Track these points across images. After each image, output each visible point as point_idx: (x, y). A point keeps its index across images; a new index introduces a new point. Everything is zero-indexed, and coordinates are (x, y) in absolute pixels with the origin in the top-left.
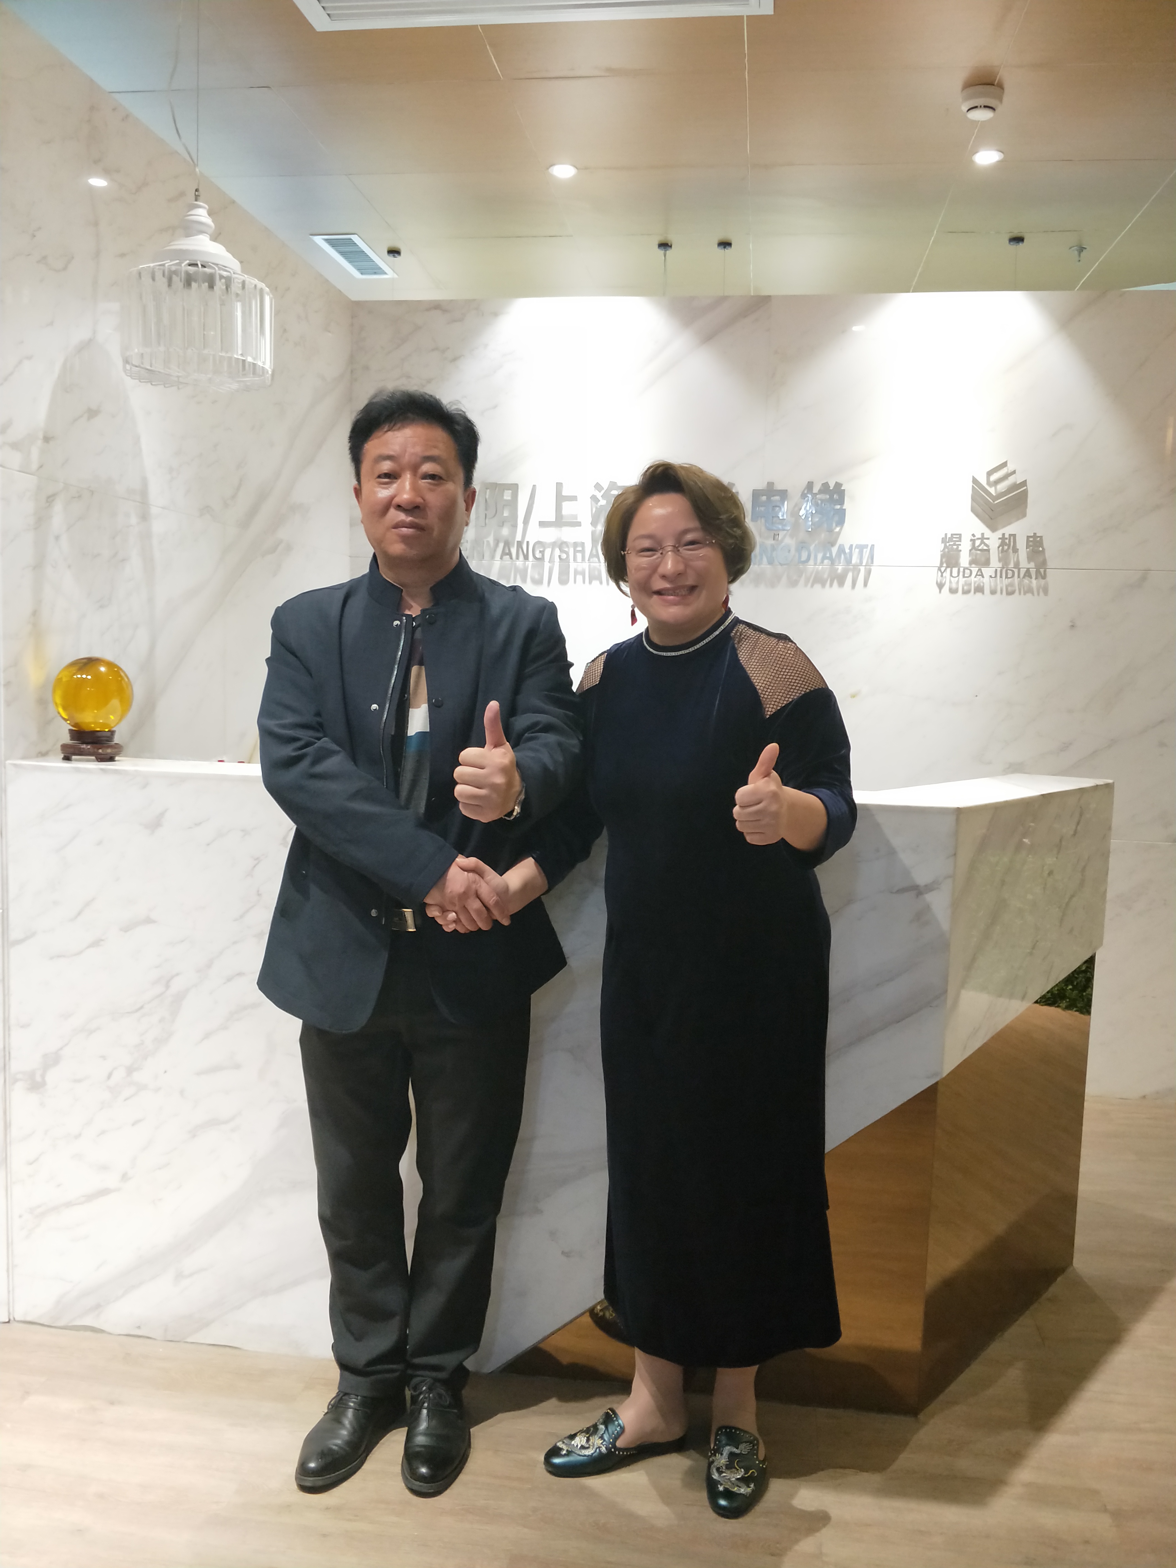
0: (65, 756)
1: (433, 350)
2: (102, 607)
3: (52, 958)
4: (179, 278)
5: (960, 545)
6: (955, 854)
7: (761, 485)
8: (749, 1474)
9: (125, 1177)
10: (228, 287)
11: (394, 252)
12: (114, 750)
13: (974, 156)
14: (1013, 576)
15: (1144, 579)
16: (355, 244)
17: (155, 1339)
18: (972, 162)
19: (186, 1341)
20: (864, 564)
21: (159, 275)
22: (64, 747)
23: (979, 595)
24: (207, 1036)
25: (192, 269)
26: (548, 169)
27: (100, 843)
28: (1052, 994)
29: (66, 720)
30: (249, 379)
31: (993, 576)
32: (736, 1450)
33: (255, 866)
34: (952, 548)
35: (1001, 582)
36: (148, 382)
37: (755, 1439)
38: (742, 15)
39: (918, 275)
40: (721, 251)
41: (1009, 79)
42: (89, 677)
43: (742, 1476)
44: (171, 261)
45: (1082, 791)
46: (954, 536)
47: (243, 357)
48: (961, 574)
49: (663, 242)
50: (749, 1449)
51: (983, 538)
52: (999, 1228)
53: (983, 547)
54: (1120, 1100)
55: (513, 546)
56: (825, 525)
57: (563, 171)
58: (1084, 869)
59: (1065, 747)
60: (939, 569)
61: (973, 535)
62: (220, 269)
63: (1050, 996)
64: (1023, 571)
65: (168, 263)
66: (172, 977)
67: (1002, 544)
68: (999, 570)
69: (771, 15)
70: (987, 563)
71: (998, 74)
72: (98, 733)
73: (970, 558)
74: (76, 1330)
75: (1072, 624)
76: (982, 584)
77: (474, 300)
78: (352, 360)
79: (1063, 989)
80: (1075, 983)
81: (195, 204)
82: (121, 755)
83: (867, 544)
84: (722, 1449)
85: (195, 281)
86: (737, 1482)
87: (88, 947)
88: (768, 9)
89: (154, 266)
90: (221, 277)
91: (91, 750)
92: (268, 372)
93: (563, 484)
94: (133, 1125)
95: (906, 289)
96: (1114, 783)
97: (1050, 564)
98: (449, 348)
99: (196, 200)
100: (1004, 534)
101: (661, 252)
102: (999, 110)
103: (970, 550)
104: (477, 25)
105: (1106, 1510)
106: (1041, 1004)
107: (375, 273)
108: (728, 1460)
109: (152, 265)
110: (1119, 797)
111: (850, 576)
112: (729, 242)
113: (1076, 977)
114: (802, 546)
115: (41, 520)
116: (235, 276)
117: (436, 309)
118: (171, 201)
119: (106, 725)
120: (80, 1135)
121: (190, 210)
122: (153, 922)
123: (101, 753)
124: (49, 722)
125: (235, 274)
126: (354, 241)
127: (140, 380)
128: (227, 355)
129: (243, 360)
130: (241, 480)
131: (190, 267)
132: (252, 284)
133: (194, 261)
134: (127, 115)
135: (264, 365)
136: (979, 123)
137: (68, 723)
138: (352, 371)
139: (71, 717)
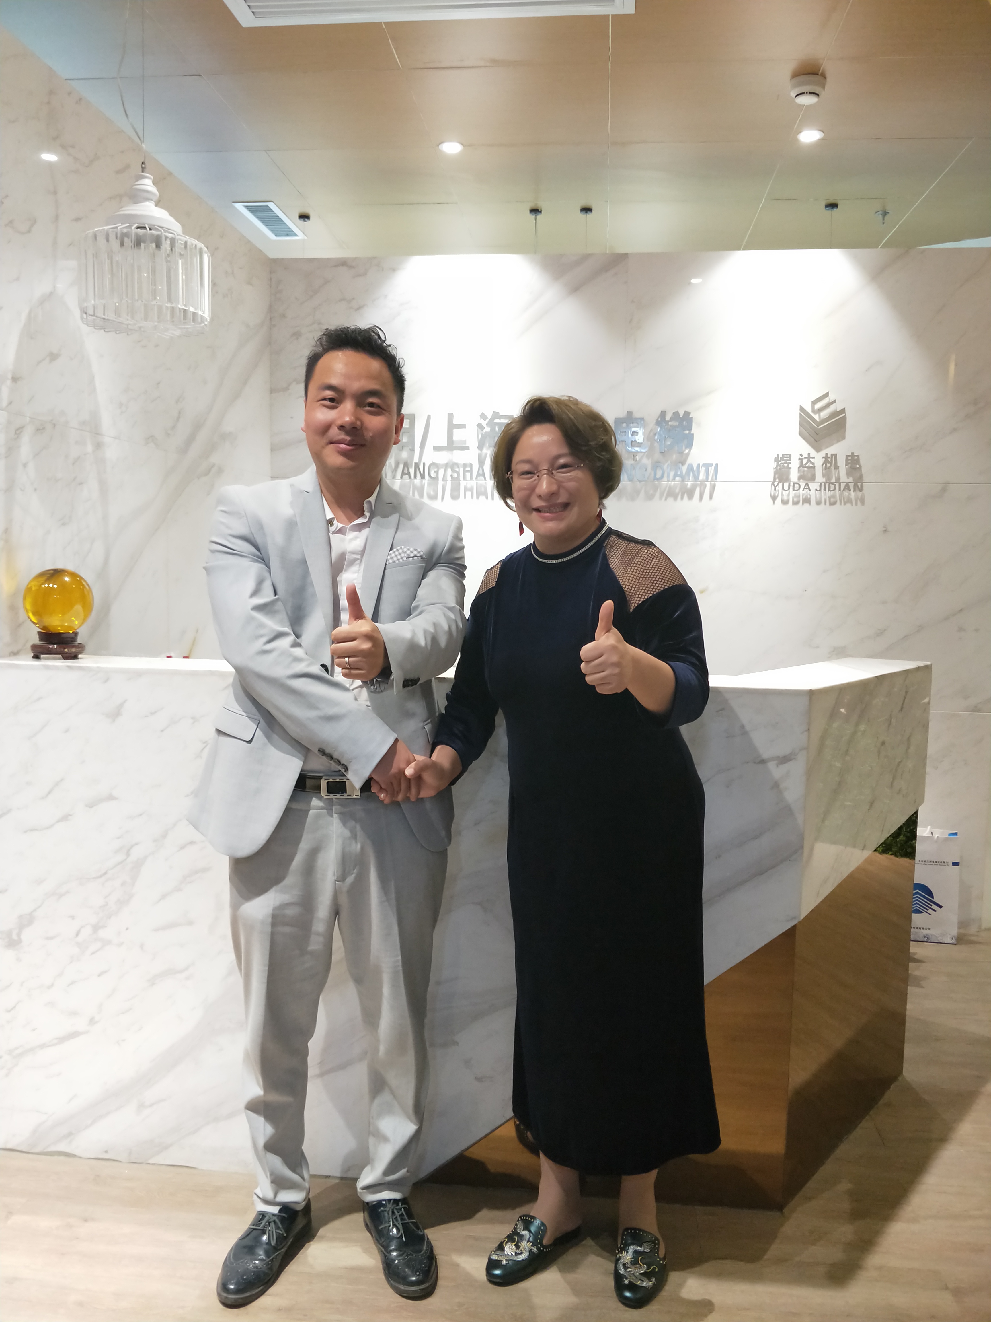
0: (34, 655)
1: (341, 300)
2: (64, 524)
3: (25, 832)
4: (130, 239)
6: (809, 729)
7: (622, 414)
8: (650, 1270)
9: (92, 1021)
10: (172, 247)
11: (304, 217)
12: (77, 650)
13: (799, 135)
14: (835, 488)
15: (944, 490)
16: (271, 210)
17: (120, 1161)
18: (797, 140)
19: (148, 1162)
21: (112, 237)
22: (34, 647)
23: (806, 505)
24: (164, 897)
25: (141, 231)
26: (438, 146)
27: (67, 731)
28: (888, 844)
29: (35, 624)
30: (190, 326)
32: (640, 1248)
33: (203, 749)
35: (825, 494)
36: (101, 329)
37: (657, 1239)
38: (609, 14)
39: (747, 236)
40: (583, 216)
41: (829, 68)
42: (55, 586)
43: (645, 1271)
44: (122, 224)
45: (907, 672)
47: (185, 307)
49: (534, 208)
50: (651, 1248)
51: (809, 457)
52: (838, 1043)
53: (810, 465)
57: (452, 148)
58: (909, 739)
59: (881, 633)
60: (773, 484)
62: (165, 231)
63: (886, 846)
65: (120, 226)
66: (132, 846)
67: (825, 463)
68: (823, 484)
69: (633, 14)
70: (813, 478)
71: (822, 66)
72: (64, 634)
74: (51, 1156)
75: (885, 529)
76: (809, 496)
77: (375, 258)
78: (271, 309)
80: (903, 835)
81: (142, 175)
82: (84, 653)
84: (627, 1248)
85: (144, 242)
86: (640, 1276)
87: (58, 821)
88: (629, 8)
89: (108, 229)
90: (166, 238)
91: (58, 650)
92: (206, 320)
94: (99, 976)
95: (737, 247)
96: (931, 664)
97: (866, 479)
98: (354, 299)
99: (142, 172)
100: (826, 454)
101: (532, 217)
102: (823, 94)
103: (799, 468)
104: (381, 22)
105: (947, 1288)
106: (879, 852)
107: (287, 235)
108: (632, 1257)
109: (106, 228)
112: (590, 208)
113: (904, 830)
115: (11, 449)
116: (178, 237)
117: (342, 265)
118: (118, 172)
119: (70, 627)
120: (52, 985)
121: (137, 180)
122: (114, 798)
123: (66, 652)
124: (20, 625)
125: (178, 235)
126: (270, 208)
127: (94, 327)
128: (172, 306)
129: (185, 310)
130: (180, 413)
131: (139, 230)
132: (192, 245)
133: (142, 224)
134: (81, 99)
135: (203, 314)
136: (804, 107)
137: (38, 627)
138: (271, 319)
139: (40, 621)
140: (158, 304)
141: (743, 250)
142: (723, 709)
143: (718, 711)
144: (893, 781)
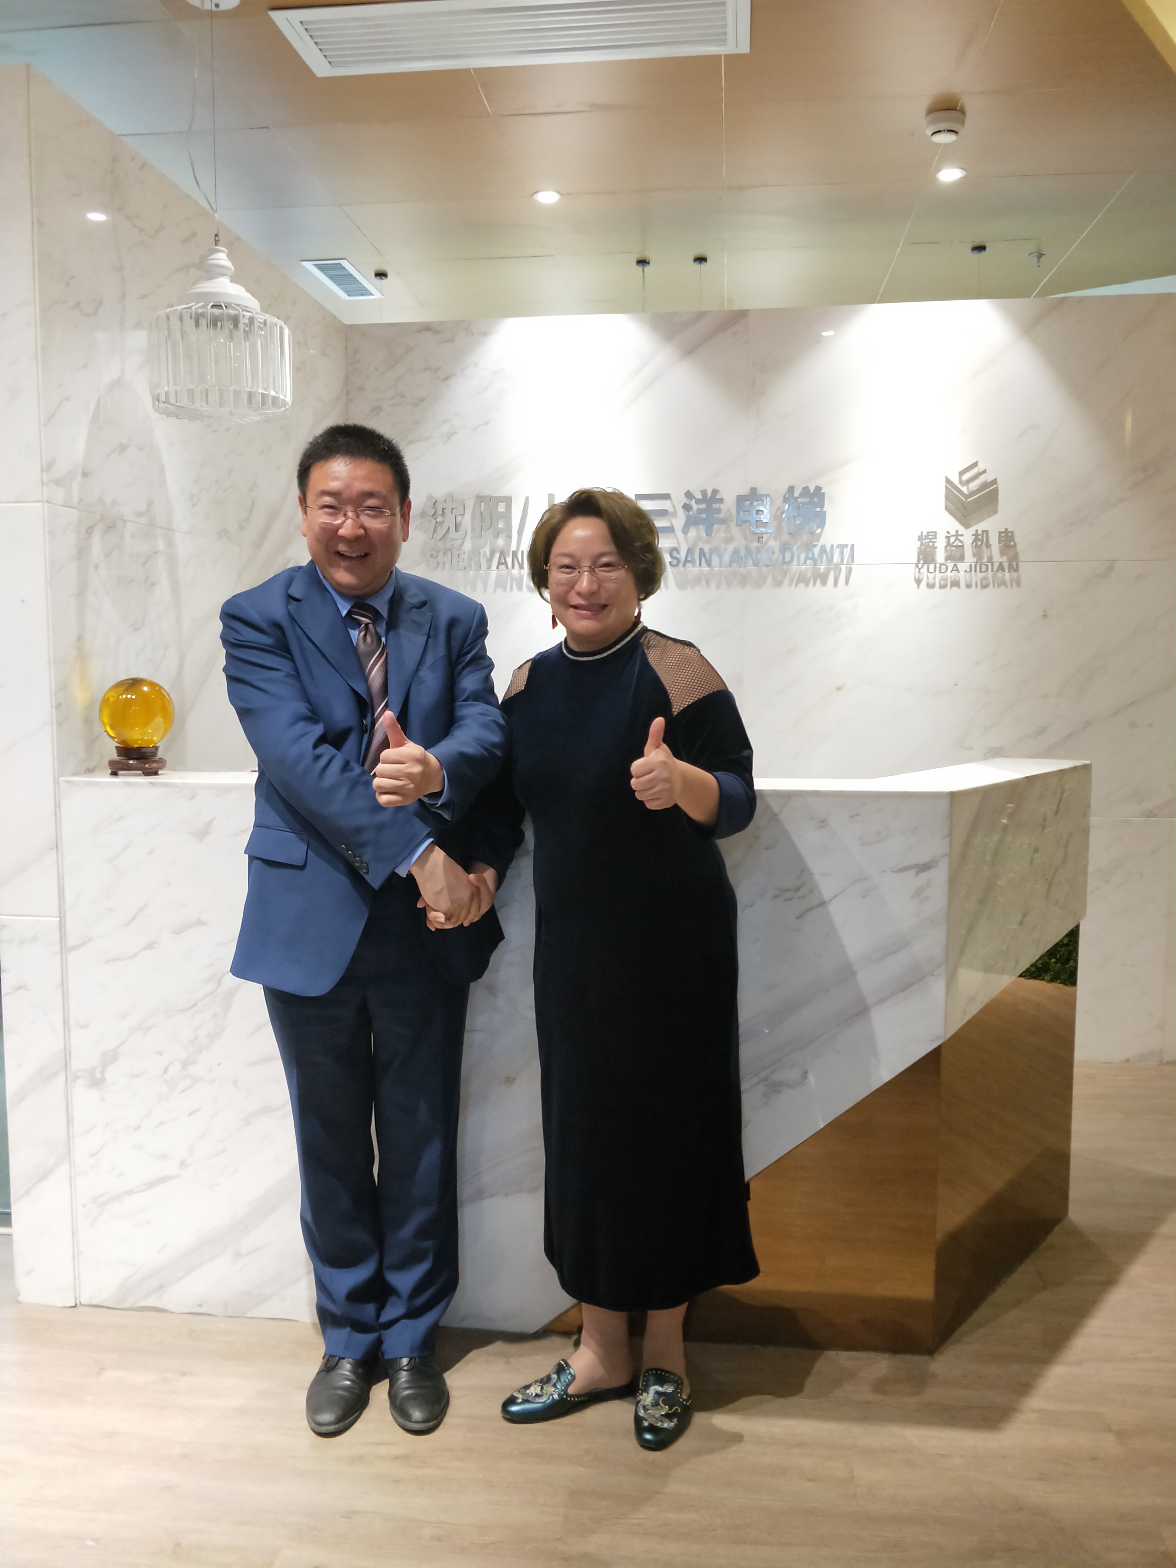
0: (112, 771)
1: (425, 370)
2: (136, 629)
3: (108, 962)
4: (206, 319)
5: (936, 542)
6: (951, 834)
7: (744, 491)
8: (673, 1411)
9: (183, 1165)
10: (251, 325)
11: (381, 275)
12: (158, 765)
13: (938, 174)
14: (987, 569)
15: (1110, 569)
16: (345, 268)
17: (215, 1316)
18: (936, 179)
19: (246, 1316)
20: (845, 563)
21: (186, 317)
22: (112, 763)
23: (955, 589)
24: (258, 1029)
25: (216, 311)
26: (533, 196)
27: (151, 852)
28: (1037, 968)
29: (113, 738)
30: (271, 411)
31: (968, 570)
32: (664, 1389)
34: (929, 546)
35: (976, 576)
36: (173, 416)
37: (680, 1379)
38: (721, 53)
39: (885, 283)
40: (697, 266)
41: (970, 104)
42: (134, 697)
43: (668, 1412)
44: (197, 303)
45: (1062, 772)
46: (930, 534)
47: (267, 391)
48: (938, 569)
49: (640, 259)
50: (674, 1388)
51: (957, 535)
52: (998, 1184)
53: (958, 543)
54: (1106, 1064)
55: (509, 556)
56: (807, 528)
57: (548, 198)
58: (1066, 845)
59: (1042, 731)
60: (917, 566)
61: (948, 532)
62: (243, 310)
63: (1034, 970)
64: (996, 565)
65: (194, 306)
66: (223, 975)
67: (975, 540)
68: (973, 564)
69: (747, 54)
70: (962, 558)
71: (960, 101)
72: (142, 749)
73: (946, 554)
74: (140, 1311)
75: (1044, 614)
76: (958, 579)
77: (463, 321)
78: (347, 381)
79: (1046, 962)
80: (1058, 956)
81: (216, 249)
82: (164, 769)
83: (847, 543)
84: (649, 1389)
85: (221, 321)
86: (661, 1417)
87: (143, 950)
88: (744, 48)
89: (181, 309)
90: (244, 316)
91: (139, 765)
92: (288, 403)
93: (555, 495)
94: (190, 1115)
95: (873, 301)
96: (1091, 764)
97: (1022, 557)
98: (440, 367)
99: (216, 245)
100: (977, 531)
101: (639, 269)
102: (962, 131)
103: (946, 547)
104: (470, 69)
105: (1110, 1430)
106: (1027, 977)
107: (362, 295)
108: (653, 1398)
109: (179, 308)
110: (1096, 776)
111: (832, 575)
112: (705, 257)
113: (1058, 950)
114: (785, 547)
115: (82, 551)
116: (256, 316)
117: (427, 330)
118: (185, 241)
119: (152, 741)
120: (139, 1127)
121: (210, 255)
122: (204, 924)
123: (147, 767)
124: (95, 740)
125: (256, 313)
126: (343, 266)
127: (166, 414)
129: (265, 394)
130: (253, 502)
131: (214, 308)
132: (273, 323)
133: (218, 303)
134: (144, 164)
135: (285, 398)
136: (942, 146)
137: (115, 741)
138: (347, 392)
139: (119, 735)
140: (237, 389)
141: (878, 303)
142: (857, 815)
143: (851, 817)
144: (1048, 892)
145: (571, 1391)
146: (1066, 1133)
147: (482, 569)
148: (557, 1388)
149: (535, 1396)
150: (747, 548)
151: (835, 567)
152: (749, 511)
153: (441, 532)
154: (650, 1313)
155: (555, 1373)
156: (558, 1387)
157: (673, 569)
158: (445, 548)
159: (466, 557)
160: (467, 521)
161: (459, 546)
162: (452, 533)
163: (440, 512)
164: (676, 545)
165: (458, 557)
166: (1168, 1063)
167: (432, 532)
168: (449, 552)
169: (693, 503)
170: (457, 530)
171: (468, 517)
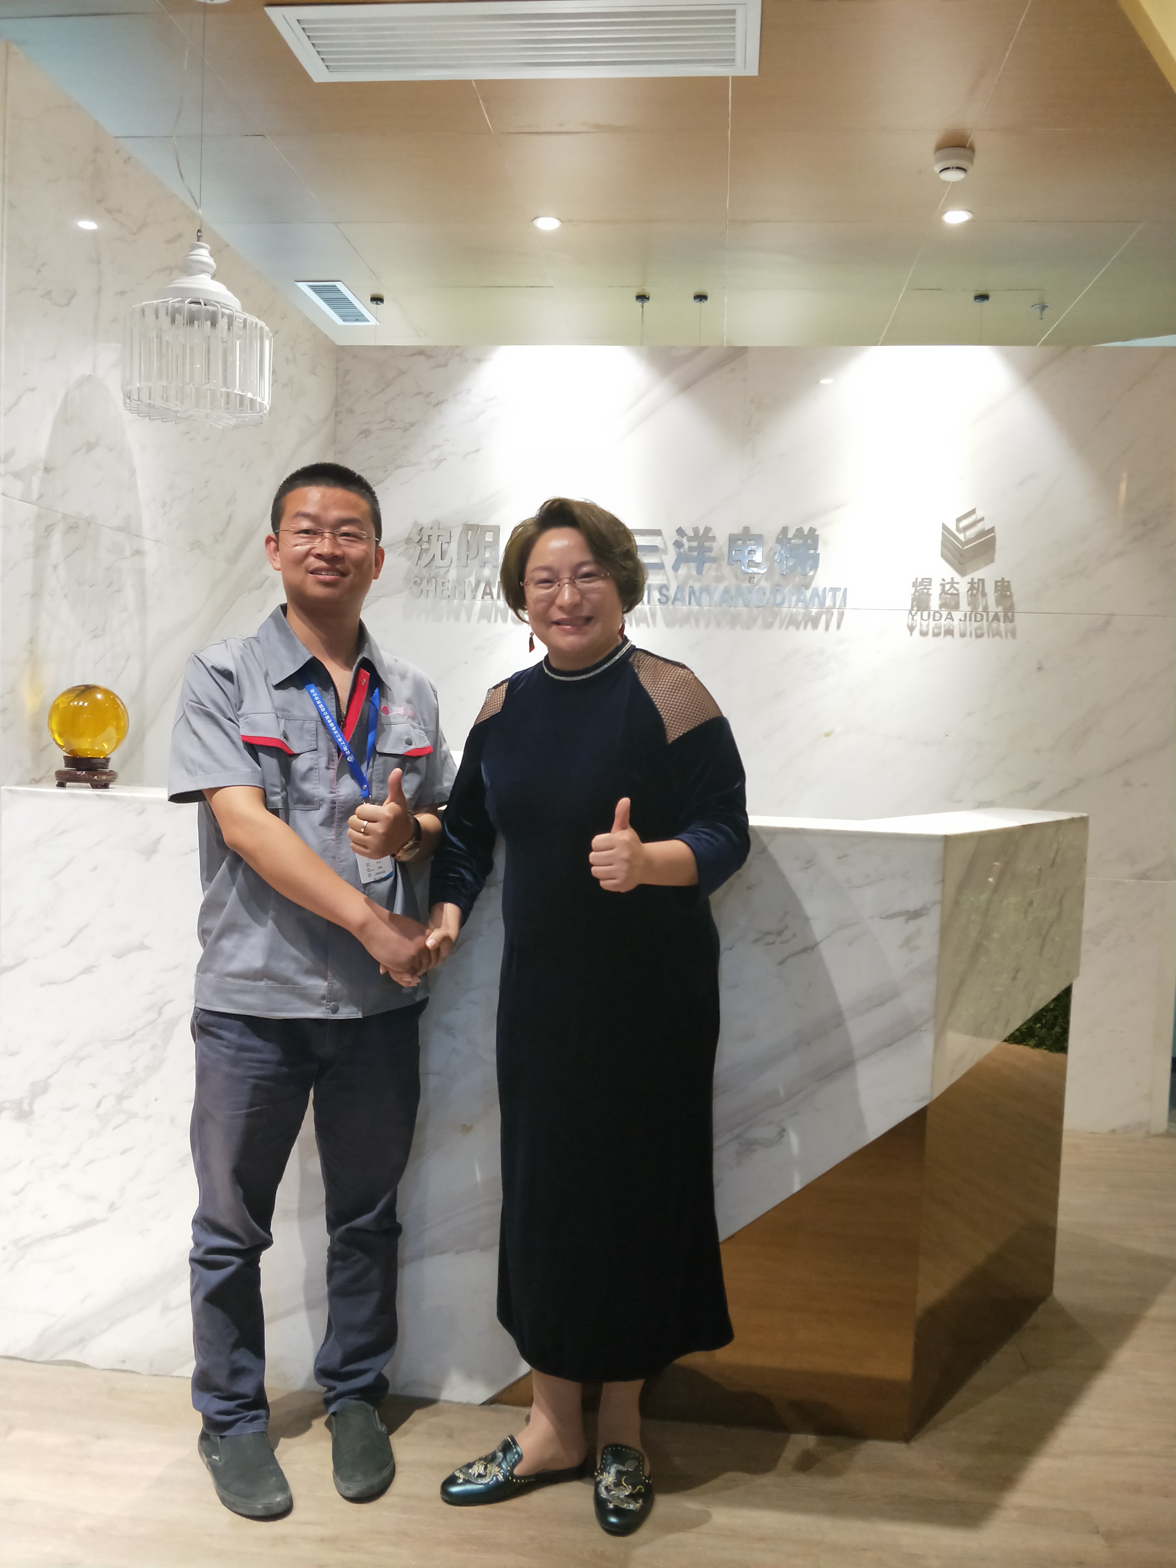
0: (59, 782)
1: (417, 394)
2: (95, 637)
3: (42, 985)
4: (182, 315)
5: (930, 589)
6: (943, 880)
7: (737, 530)
8: (636, 1490)
9: (112, 1207)
10: (230, 325)
11: (377, 299)
12: (108, 777)
13: (944, 215)
14: (982, 619)
15: (1108, 623)
16: (340, 290)
17: (139, 1373)
18: (942, 221)
19: (171, 1375)
20: (837, 607)
21: (162, 312)
22: (59, 774)
23: (949, 637)
25: (194, 308)
26: (533, 221)
27: (95, 869)
28: (1021, 1032)
29: (61, 747)
30: (248, 415)
31: (963, 619)
32: (623, 1468)
34: (923, 592)
35: (971, 625)
36: (146, 416)
37: (640, 1455)
38: (728, 75)
40: (697, 304)
41: (979, 141)
42: (85, 704)
43: (631, 1492)
44: (174, 298)
45: (1059, 823)
46: (925, 581)
47: (241, 392)
48: (931, 617)
49: (639, 295)
50: (635, 1466)
51: (952, 582)
52: (979, 1257)
53: (952, 591)
56: (799, 569)
57: (548, 224)
58: (1061, 900)
59: (1033, 786)
60: (910, 612)
61: (943, 580)
62: (222, 307)
63: (1019, 1035)
64: (991, 615)
65: (171, 301)
66: (165, 1004)
67: (971, 589)
68: (968, 613)
69: (756, 76)
70: (956, 607)
71: (970, 138)
72: (94, 759)
73: (940, 602)
74: (59, 1365)
75: (1039, 666)
76: (952, 628)
77: (458, 347)
78: (336, 402)
79: (1032, 1028)
81: (198, 244)
82: (115, 782)
83: (840, 587)
84: (608, 1468)
85: (198, 320)
86: (626, 1498)
87: (81, 973)
88: (753, 70)
89: (157, 303)
90: (223, 314)
91: (87, 777)
92: (266, 408)
94: (122, 1154)
95: (874, 341)
96: (1088, 816)
97: (1018, 608)
98: (432, 393)
99: (198, 240)
100: (973, 579)
101: (639, 304)
102: (971, 169)
103: (941, 594)
104: (472, 80)
105: (1098, 1532)
106: (1010, 1042)
107: (357, 320)
108: (615, 1478)
109: (155, 302)
110: (1094, 830)
111: (823, 619)
112: (705, 295)
114: (777, 588)
115: (40, 549)
116: (236, 314)
117: (420, 354)
118: (168, 243)
119: (102, 752)
120: (67, 1164)
121: (192, 250)
122: (147, 948)
123: (95, 779)
124: (43, 749)
125: (236, 311)
126: (338, 288)
127: (138, 414)
128: (227, 390)
129: (242, 395)
130: (230, 517)
131: (192, 304)
132: (253, 323)
133: (196, 299)
134: (129, 158)
135: (262, 400)
136: (950, 184)
137: (64, 751)
138: (336, 414)
139: (67, 743)
140: (212, 388)
142: (845, 856)
143: (839, 858)
144: (1042, 947)
145: (517, 1471)
146: (1052, 1205)
147: (466, 598)
148: (502, 1468)
149: (477, 1477)
150: (738, 588)
151: (827, 611)
152: (741, 550)
153: (426, 559)
154: (606, 1386)
155: (501, 1451)
156: (504, 1466)
157: (662, 607)
158: (430, 575)
159: (450, 585)
160: (453, 549)
161: (444, 574)
162: (438, 560)
163: (425, 539)
164: (666, 582)
165: (443, 586)
166: (1155, 1136)
167: (417, 559)
168: (434, 580)
169: (685, 540)
170: (443, 557)
171: (454, 545)
